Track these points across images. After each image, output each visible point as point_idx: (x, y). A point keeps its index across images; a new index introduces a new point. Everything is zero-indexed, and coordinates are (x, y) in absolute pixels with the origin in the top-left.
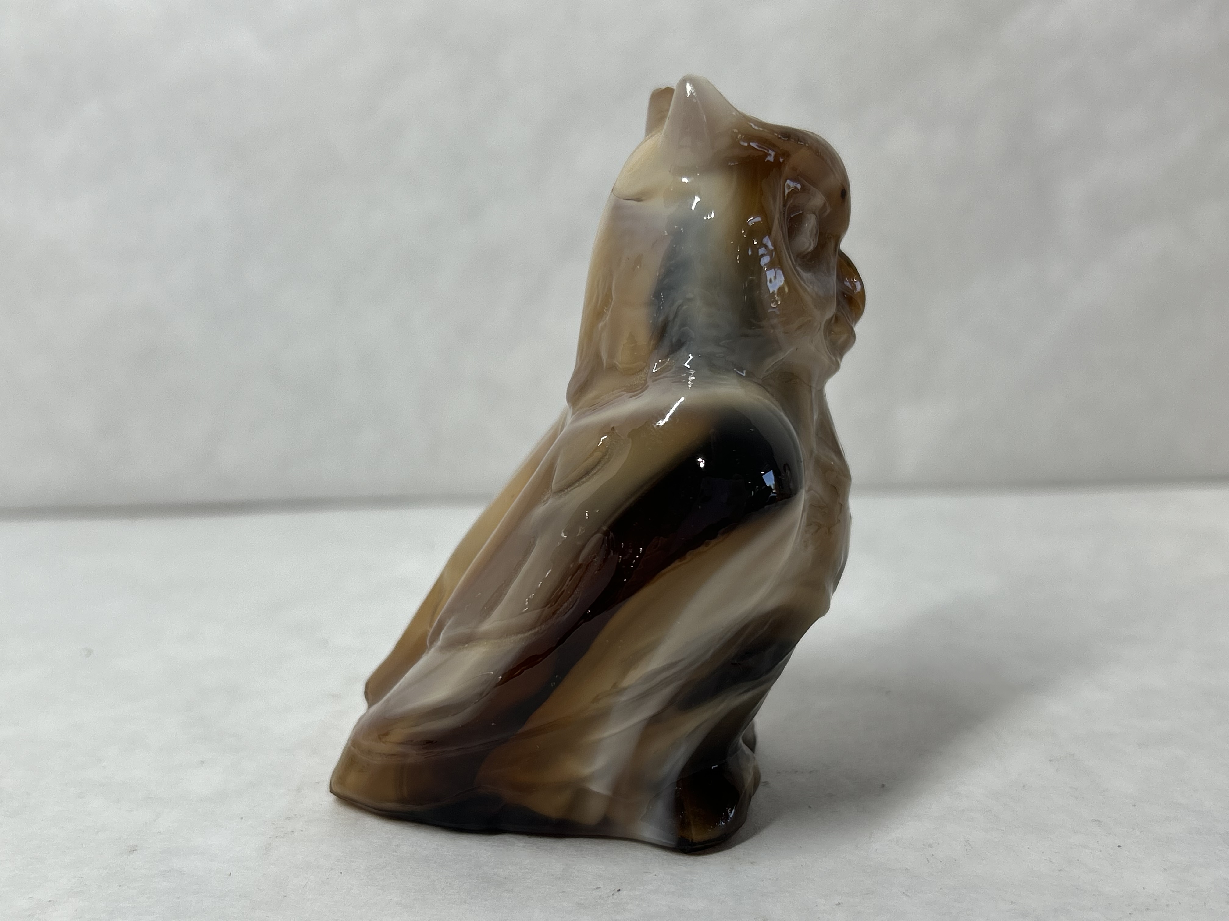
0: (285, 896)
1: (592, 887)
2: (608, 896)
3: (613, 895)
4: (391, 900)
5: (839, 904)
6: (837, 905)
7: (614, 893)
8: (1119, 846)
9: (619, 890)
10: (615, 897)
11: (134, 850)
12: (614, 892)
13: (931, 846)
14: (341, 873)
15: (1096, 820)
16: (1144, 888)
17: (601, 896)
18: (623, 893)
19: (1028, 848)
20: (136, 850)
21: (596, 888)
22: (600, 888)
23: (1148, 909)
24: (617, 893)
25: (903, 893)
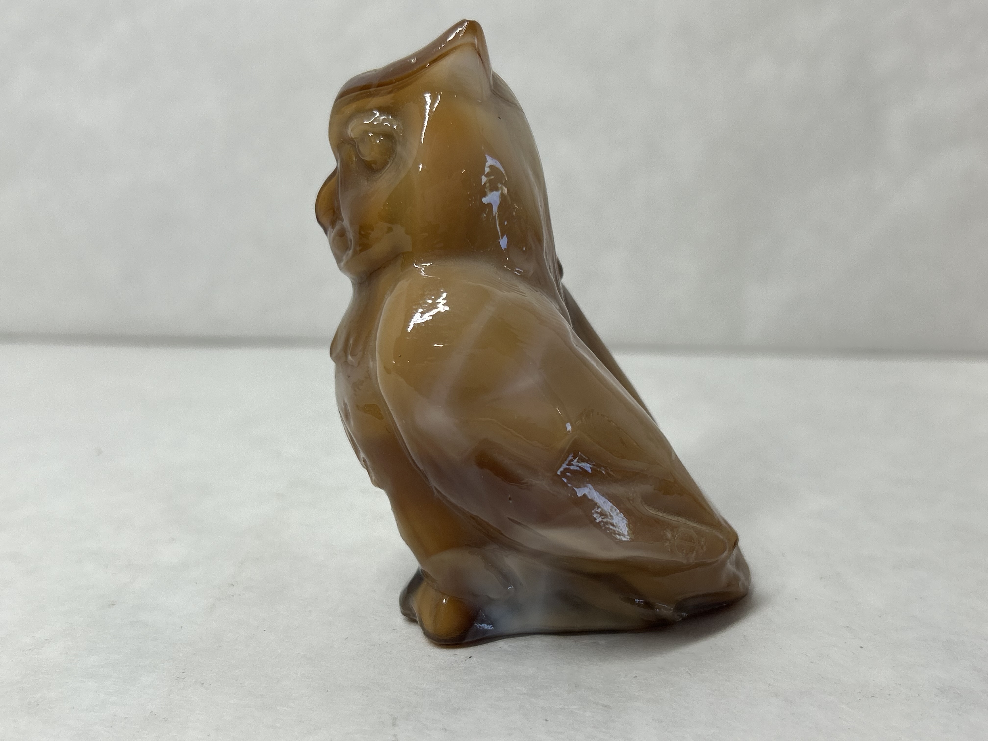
0: (220, 646)
2: (462, 662)
3: (465, 660)
4: (299, 653)
5: (636, 677)
6: (634, 677)
8: (862, 647)
9: (471, 657)
10: (467, 661)
11: (113, 604)
12: (467, 658)
15: (847, 627)
17: (456, 661)
19: (791, 644)
20: (115, 604)
21: (454, 655)
22: (457, 655)
23: (873, 696)
24: (469, 659)
25: (687, 671)
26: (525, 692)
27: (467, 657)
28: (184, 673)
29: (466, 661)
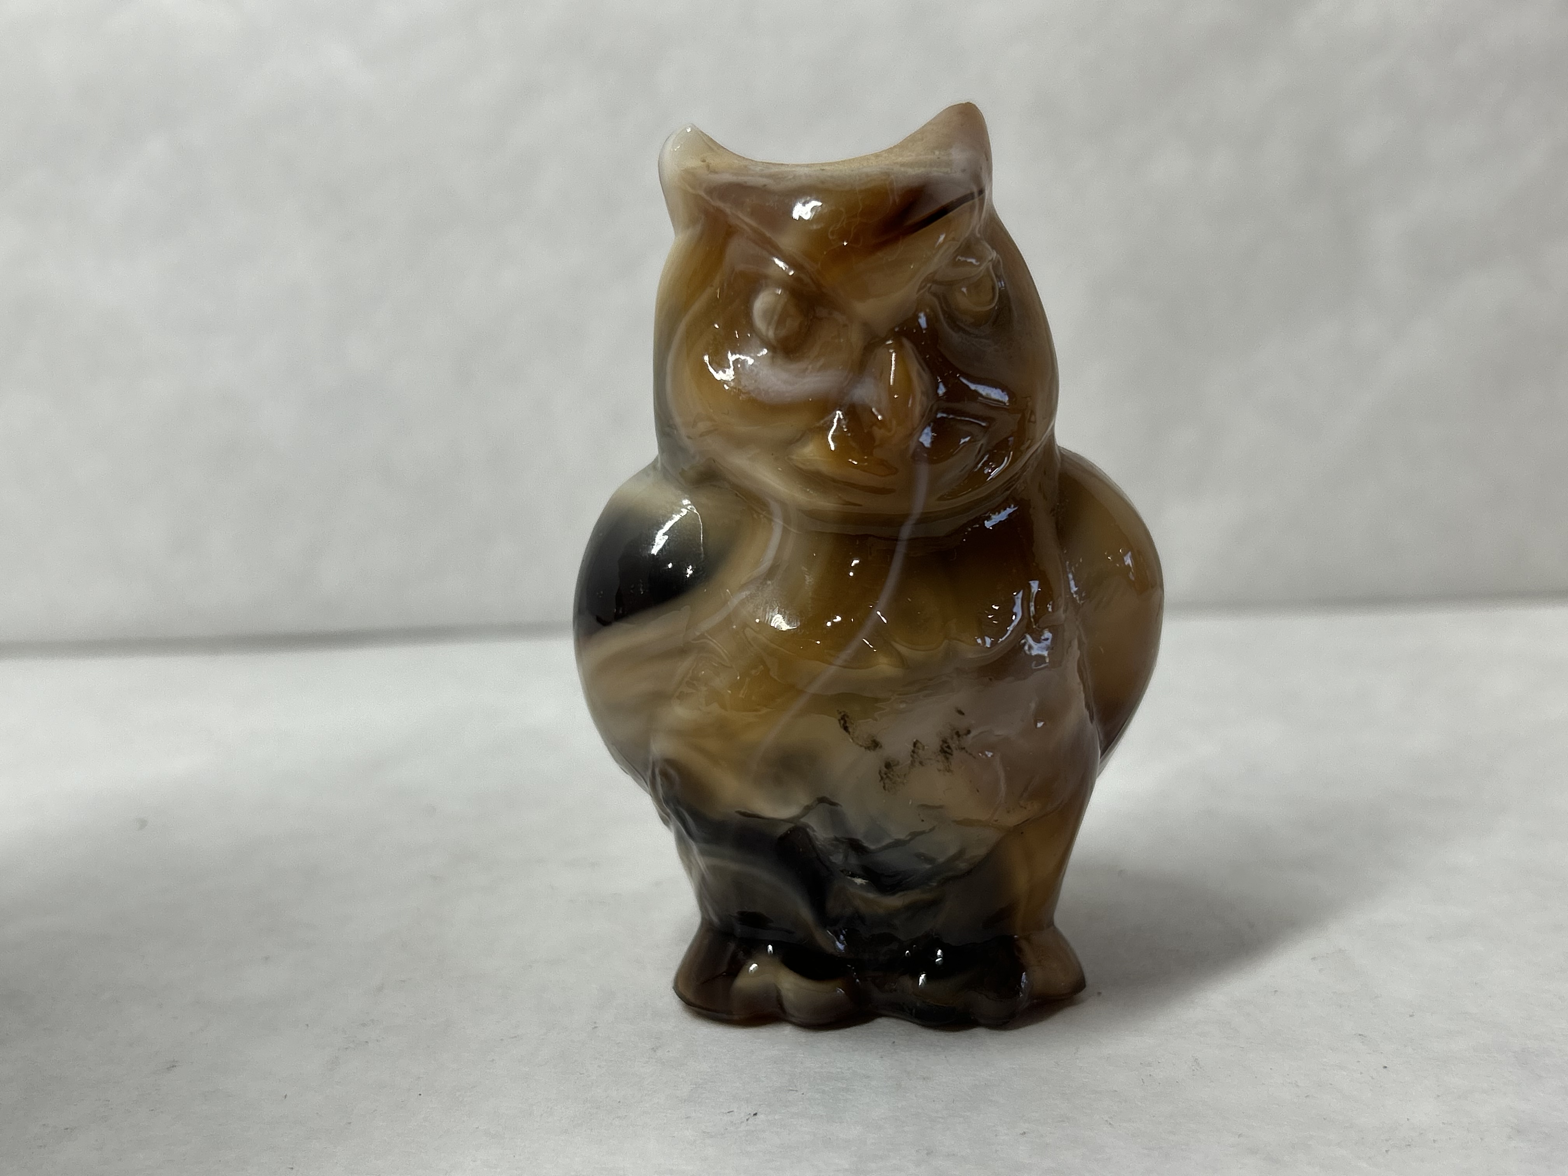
0: (350, 1123)
1: (723, 1110)
2: (741, 1122)
3: (747, 1120)
6: (1022, 1134)
7: (749, 1118)
8: (1385, 1067)
9: (755, 1114)
11: (173, 1067)
13: (1150, 1065)
14: (420, 1095)
15: (1360, 1035)
16: (1408, 1119)
17: (732, 1121)
18: (761, 1117)
19: (1271, 1069)
20: (175, 1066)
21: (728, 1112)
22: (733, 1111)
23: (1409, 1145)
24: (753, 1118)
25: (1107, 1121)
26: (847, 1166)
27: (750, 1114)
28: (292, 1168)
29: (749, 1121)
